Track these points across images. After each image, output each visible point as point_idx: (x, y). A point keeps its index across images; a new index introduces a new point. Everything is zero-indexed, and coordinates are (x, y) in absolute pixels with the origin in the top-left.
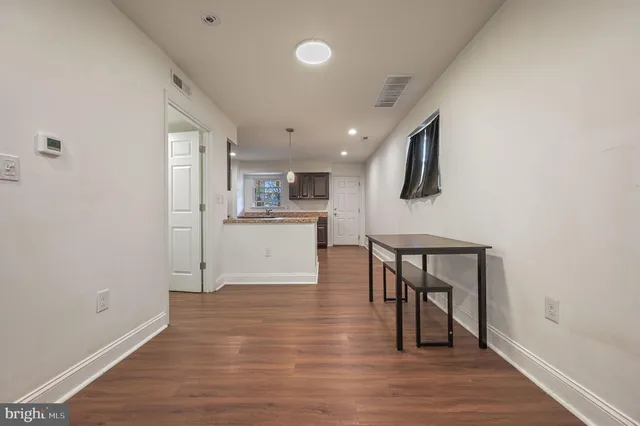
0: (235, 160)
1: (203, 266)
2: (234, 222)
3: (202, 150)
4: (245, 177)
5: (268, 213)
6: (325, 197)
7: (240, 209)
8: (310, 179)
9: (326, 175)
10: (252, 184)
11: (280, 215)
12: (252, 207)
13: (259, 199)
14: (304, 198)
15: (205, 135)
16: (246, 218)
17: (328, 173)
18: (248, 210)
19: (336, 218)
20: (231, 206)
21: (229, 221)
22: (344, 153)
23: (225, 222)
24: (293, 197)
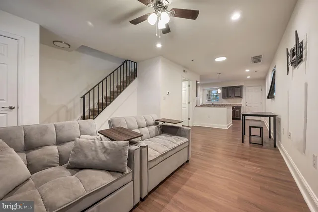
0: (199, 84)
1: (189, 119)
2: (198, 107)
3: (189, 86)
4: (203, 89)
5: (213, 104)
6: (241, 97)
7: (201, 102)
8: (232, 89)
9: (241, 87)
10: (206, 92)
11: (218, 105)
12: (206, 101)
13: (209, 98)
14: (230, 97)
15: (190, 81)
16: (203, 106)
17: (242, 86)
18: (204, 103)
19: (247, 106)
20: (198, 101)
21: (197, 106)
22: (249, 77)
23: (196, 107)
24: (224, 97)
